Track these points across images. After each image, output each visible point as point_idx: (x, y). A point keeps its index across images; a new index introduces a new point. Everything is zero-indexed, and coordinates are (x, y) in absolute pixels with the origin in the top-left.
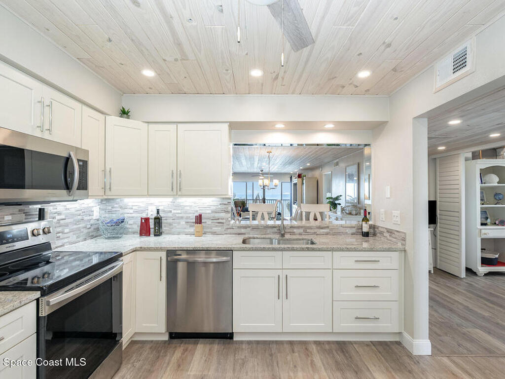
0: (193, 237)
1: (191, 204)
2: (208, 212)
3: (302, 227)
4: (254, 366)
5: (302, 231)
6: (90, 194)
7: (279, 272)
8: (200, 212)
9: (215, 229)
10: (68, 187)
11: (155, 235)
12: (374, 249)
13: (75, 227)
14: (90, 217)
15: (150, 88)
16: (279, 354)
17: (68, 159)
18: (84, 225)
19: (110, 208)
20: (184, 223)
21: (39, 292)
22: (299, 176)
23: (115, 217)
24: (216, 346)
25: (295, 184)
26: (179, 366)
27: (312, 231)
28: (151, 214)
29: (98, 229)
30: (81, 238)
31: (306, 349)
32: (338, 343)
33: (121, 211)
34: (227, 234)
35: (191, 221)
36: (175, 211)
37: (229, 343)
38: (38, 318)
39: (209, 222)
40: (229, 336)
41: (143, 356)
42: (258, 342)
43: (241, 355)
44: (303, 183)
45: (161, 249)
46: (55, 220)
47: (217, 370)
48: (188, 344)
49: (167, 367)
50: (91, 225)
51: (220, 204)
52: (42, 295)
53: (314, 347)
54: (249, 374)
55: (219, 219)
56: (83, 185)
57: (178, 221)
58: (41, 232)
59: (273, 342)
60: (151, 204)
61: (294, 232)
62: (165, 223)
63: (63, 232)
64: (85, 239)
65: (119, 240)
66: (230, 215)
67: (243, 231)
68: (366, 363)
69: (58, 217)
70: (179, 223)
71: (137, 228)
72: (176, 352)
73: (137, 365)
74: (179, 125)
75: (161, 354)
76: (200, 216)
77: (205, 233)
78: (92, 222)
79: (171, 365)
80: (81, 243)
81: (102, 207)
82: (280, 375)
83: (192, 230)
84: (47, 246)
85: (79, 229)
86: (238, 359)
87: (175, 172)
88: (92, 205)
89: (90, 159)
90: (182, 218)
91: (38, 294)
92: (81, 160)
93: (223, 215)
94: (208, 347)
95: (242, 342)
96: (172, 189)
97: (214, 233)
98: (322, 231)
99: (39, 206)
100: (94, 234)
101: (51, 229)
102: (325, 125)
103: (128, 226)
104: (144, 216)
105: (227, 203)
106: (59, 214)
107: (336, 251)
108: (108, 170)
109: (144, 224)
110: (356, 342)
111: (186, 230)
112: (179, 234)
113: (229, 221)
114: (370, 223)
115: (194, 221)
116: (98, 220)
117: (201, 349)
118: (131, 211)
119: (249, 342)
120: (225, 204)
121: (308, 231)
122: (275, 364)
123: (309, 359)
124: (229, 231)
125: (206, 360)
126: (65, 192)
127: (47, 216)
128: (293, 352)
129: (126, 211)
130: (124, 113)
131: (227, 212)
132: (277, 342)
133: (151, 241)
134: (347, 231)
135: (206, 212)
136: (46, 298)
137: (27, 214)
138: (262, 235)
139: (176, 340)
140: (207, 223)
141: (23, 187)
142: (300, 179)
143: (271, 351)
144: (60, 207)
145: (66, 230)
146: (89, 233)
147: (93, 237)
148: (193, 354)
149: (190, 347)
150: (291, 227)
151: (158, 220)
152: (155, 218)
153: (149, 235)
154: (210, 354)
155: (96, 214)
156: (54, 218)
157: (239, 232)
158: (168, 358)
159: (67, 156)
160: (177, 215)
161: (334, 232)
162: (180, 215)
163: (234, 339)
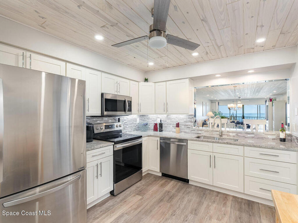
0: (175, 133)
1: (175, 118)
2: (182, 122)
3: (235, 132)
4: (193, 195)
5: (235, 135)
6: (132, 113)
7: (211, 154)
8: (178, 122)
9: (185, 130)
10: (125, 111)
11: (160, 131)
12: (274, 148)
13: (131, 125)
14: (136, 122)
15: (154, 68)
16: (208, 195)
17: (125, 101)
18: (133, 125)
19: (143, 119)
20: (172, 127)
21: (114, 143)
22: (271, 100)
23: (145, 122)
24: (180, 184)
25: (267, 106)
26: (162, 185)
27: (242, 135)
28: (158, 122)
29: (139, 127)
30: (132, 130)
31: (226, 197)
32: (248, 201)
33: (148, 120)
34: (191, 133)
35: (174, 126)
36: (168, 121)
37: (186, 184)
38: (114, 151)
39: (183, 127)
40: (186, 181)
41: (150, 179)
42: (200, 187)
43: (189, 190)
44: (273, 105)
45: (157, 137)
46: (123, 123)
47: (176, 191)
48: (168, 180)
49: (157, 184)
50: (136, 125)
51: (188, 118)
52: (115, 144)
53: (231, 198)
54: (189, 197)
55: (187, 126)
56: (130, 110)
57: (169, 125)
58: (119, 126)
59: (208, 189)
60: (159, 118)
61: (230, 135)
62: (164, 126)
63: (126, 127)
64: (134, 131)
65: (146, 132)
66: (193, 124)
67: (200, 132)
68: (261, 214)
69: (125, 122)
70: (170, 127)
71: (153, 127)
72: (163, 181)
73: (147, 181)
74: (167, 82)
75: (157, 180)
76: (178, 123)
77: (181, 132)
78: (137, 124)
79: (159, 184)
80: (132, 132)
81: (141, 118)
82: (204, 202)
83: (175, 130)
84: (121, 131)
85: (131, 126)
86: (187, 191)
87: (165, 103)
88: (136, 117)
89: (132, 100)
90: (171, 124)
91: (113, 143)
92: (129, 101)
93: (190, 123)
94: (176, 183)
95: (192, 185)
96: (164, 111)
97: (185, 132)
98: (249, 135)
99: (119, 117)
100: (138, 129)
101: (121, 125)
102: (248, 71)
103: (150, 127)
104: (156, 123)
105: (191, 117)
106: (125, 120)
107: (246, 146)
108: (139, 103)
109: (155, 126)
110: (262, 204)
111: (173, 130)
112: (170, 131)
113: (193, 127)
114: (287, 132)
115: (176, 126)
116: (139, 123)
117: (173, 182)
118: (151, 120)
119: (196, 186)
120: (191, 118)
121: (239, 135)
122: (204, 198)
123: (224, 201)
124: (193, 132)
125: (173, 187)
126: (124, 112)
127: (121, 121)
128: (217, 196)
129: (149, 120)
130: (146, 80)
131: (191, 122)
132: (211, 190)
133: (158, 133)
134: (269, 137)
135: (181, 122)
136: (115, 145)
137: (115, 120)
138: (210, 135)
139: (164, 177)
140: (182, 127)
141: (116, 111)
142: (271, 102)
143: (205, 192)
144: (125, 118)
145: (127, 127)
146: (135, 128)
147: (137, 130)
148: (169, 184)
149: (169, 181)
150: (227, 132)
151: (161, 125)
152: (160, 124)
153: (157, 131)
154: (176, 185)
155: (138, 121)
156: (123, 122)
157: (198, 133)
158: (159, 182)
159: (124, 100)
160: (169, 123)
161: (258, 136)
162: (170, 123)
163: (189, 183)
